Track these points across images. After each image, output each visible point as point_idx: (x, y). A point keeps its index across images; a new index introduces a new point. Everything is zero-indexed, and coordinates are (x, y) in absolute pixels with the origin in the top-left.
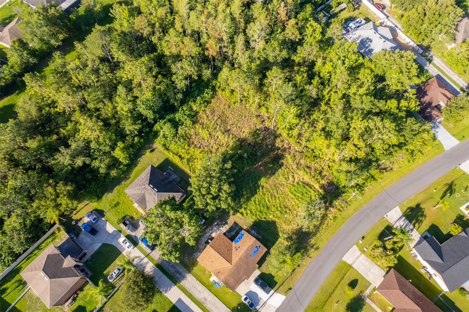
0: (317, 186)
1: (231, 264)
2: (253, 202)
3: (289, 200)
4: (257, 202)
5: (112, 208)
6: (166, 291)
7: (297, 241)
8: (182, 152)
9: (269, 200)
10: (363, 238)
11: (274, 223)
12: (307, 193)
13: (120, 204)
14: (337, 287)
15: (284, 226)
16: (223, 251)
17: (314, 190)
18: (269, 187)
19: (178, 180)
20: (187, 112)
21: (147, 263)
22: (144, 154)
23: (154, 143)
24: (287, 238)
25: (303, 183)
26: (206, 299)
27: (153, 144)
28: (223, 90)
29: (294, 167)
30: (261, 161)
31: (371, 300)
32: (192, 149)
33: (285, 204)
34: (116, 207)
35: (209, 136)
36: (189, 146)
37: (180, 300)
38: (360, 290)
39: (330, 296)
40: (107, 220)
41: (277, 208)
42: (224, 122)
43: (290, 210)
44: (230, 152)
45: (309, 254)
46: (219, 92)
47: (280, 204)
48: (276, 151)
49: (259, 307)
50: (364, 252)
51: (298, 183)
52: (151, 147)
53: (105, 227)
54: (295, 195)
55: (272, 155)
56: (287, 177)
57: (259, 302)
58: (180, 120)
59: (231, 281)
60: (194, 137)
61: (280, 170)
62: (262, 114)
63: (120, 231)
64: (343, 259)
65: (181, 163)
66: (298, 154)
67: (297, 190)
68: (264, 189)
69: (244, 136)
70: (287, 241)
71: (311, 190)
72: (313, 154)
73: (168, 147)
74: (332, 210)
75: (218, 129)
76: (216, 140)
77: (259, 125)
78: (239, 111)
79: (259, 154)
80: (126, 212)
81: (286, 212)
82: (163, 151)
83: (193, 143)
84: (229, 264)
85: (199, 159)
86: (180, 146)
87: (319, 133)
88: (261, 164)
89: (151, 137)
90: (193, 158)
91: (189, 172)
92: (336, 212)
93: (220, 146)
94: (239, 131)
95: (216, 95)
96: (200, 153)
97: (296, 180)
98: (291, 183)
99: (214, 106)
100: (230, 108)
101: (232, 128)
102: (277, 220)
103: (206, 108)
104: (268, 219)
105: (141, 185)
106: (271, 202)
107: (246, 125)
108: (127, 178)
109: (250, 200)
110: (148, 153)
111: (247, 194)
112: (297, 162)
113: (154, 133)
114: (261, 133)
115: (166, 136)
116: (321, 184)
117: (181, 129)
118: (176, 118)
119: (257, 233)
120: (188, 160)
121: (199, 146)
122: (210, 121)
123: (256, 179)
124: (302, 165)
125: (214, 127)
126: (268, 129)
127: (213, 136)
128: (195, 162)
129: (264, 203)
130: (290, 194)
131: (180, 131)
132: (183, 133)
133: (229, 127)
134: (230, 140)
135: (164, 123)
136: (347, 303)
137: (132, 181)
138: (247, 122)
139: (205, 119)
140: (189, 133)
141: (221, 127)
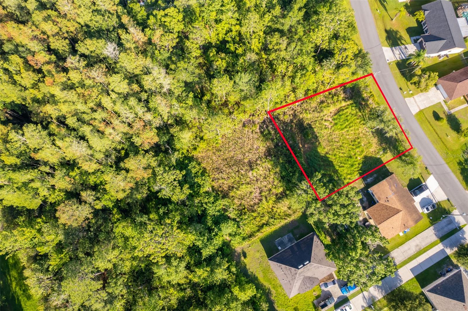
0: (344, 104)
1: (401, 211)
2: (340, 169)
6: (401, 281)
7: (388, 145)
8: (258, 222)
9: (342, 153)
10: (401, 89)
11: (365, 157)
12: (347, 116)
13: (297, 307)
14: (434, 130)
15: (371, 150)
16: (387, 214)
17: (346, 109)
18: (329, 148)
19: (292, 236)
20: (211, 199)
21: (369, 293)
22: (246, 265)
23: (234, 249)
24: (384, 152)
25: (335, 114)
26: (417, 245)
27: (235, 252)
28: (195, 149)
29: (317, 115)
30: (299, 143)
31: (452, 109)
32: (259, 209)
33: (350, 140)
35: (249, 185)
36: (253, 211)
37: (412, 270)
38: (442, 113)
39: (440, 138)
41: (353, 149)
42: (238, 163)
43: (358, 139)
45: (401, 140)
46: (195, 153)
47: (350, 145)
48: (293, 124)
49: (434, 200)
50: (412, 95)
51: (334, 119)
52: (239, 255)
54: (346, 127)
55: (295, 130)
56: (324, 127)
57: (430, 199)
58: (219, 211)
59: (415, 216)
60: (243, 202)
61: (315, 130)
62: (244, 120)
64: (414, 114)
65: (273, 226)
66: (305, 105)
67: (341, 123)
68: (330, 153)
69: (264, 149)
70: (386, 153)
71: (345, 111)
72: (312, 91)
73: (247, 235)
74: (370, 101)
75: (244, 173)
76: (257, 180)
77: (257, 129)
78: (229, 142)
79: (291, 142)
80: (308, 303)
81: (359, 143)
82: (250, 242)
83: (252, 206)
84: (401, 213)
85: (275, 205)
86: (252, 221)
87: (299, 75)
88: (301, 144)
89: (228, 251)
90: (270, 212)
91: (286, 221)
92: (373, 99)
93: (266, 178)
94: (256, 152)
95: (197, 159)
96: (268, 202)
97: (331, 119)
98: (332, 125)
99: (211, 166)
100: (221, 151)
101: (248, 158)
102: (364, 154)
103: (211, 176)
104: (361, 162)
105: (293, 277)
106: (345, 151)
107: (251, 142)
108: (268, 292)
109: (337, 171)
110: (245, 261)
111: (330, 171)
112: (312, 110)
113: (224, 246)
114: (268, 130)
115: (234, 233)
116: (343, 100)
117: (230, 213)
118: (215, 215)
119: (371, 177)
120: (272, 218)
121: (257, 201)
122: (231, 178)
123: (316, 156)
124: (316, 107)
125: (240, 176)
126: (264, 122)
127: (250, 181)
128: (276, 211)
129: (344, 159)
130: (343, 132)
131: (232, 216)
132: (236, 212)
133: (246, 161)
134: (263, 165)
135: (220, 230)
136: (449, 128)
137: (274, 288)
138: (248, 139)
139: (225, 182)
140: (238, 206)
141: (243, 168)
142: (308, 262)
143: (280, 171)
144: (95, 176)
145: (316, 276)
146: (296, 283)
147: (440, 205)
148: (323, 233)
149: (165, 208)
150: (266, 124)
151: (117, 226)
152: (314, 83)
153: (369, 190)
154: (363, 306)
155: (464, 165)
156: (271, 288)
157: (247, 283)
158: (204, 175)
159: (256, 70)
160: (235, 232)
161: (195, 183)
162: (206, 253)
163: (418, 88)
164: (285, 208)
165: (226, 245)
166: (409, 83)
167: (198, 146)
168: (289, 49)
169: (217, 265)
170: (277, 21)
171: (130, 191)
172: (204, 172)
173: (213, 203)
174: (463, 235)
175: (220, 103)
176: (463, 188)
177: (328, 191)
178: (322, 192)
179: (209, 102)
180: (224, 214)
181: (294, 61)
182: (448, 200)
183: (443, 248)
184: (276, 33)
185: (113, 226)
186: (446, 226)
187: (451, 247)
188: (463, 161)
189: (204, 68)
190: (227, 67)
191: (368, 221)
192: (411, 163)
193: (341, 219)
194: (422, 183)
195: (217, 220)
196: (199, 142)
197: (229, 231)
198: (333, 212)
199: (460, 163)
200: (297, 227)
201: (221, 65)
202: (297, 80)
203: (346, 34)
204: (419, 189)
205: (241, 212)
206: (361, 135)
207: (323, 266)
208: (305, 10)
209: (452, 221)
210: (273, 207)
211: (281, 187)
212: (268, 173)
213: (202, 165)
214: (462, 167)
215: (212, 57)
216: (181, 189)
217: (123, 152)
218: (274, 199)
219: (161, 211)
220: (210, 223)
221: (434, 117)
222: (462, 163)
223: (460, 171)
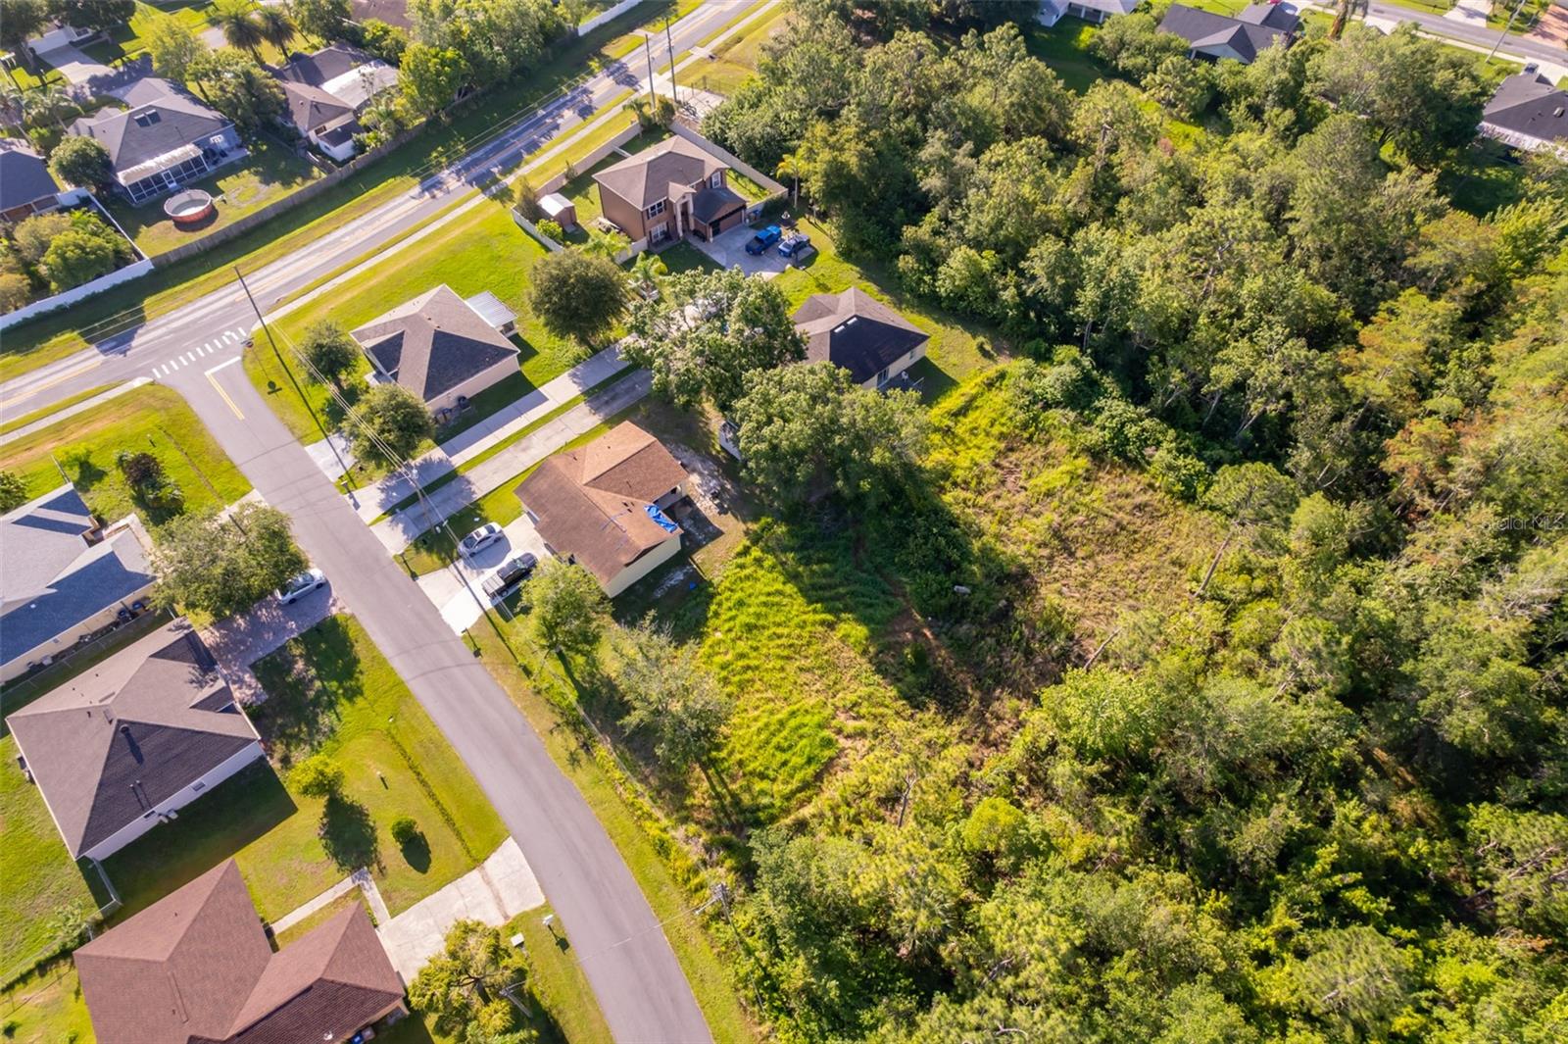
1: (585, 485)
2: (779, 586)
3: (767, 702)
4: (776, 599)
6: (574, 375)
8: (979, 418)
9: (779, 637)
11: (698, 639)
12: (785, 765)
14: (432, 795)
16: (630, 472)
17: (793, 793)
18: (829, 644)
20: (1132, 431)
22: (974, 337)
23: (1017, 358)
25: (831, 763)
26: (525, 450)
27: (1010, 354)
30: (936, 639)
31: (346, 895)
32: (992, 444)
33: (757, 686)
34: (817, 287)
35: (1044, 490)
36: (1002, 436)
37: (543, 399)
38: (389, 870)
39: (412, 768)
40: (784, 272)
41: (745, 657)
42: (1104, 544)
44: (976, 545)
45: (563, 732)
47: (757, 668)
48: (977, 695)
49: (462, 569)
50: (512, 929)
51: (828, 743)
52: (998, 350)
53: (768, 268)
55: (964, 678)
56: (863, 711)
57: (474, 568)
60: (1041, 453)
61: (892, 693)
64: (510, 840)
65: (938, 414)
67: (803, 732)
68: (823, 629)
69: (1043, 595)
71: (795, 784)
73: (999, 386)
74: (698, 847)
76: (1027, 509)
78: (1161, 594)
79: (965, 630)
82: (984, 376)
83: (1013, 448)
84: (586, 480)
85: (950, 460)
86: (998, 414)
88: (927, 637)
89: (1033, 345)
90: (958, 444)
93: (1002, 518)
94: (1065, 582)
96: (974, 463)
97: (844, 743)
98: (834, 722)
99: (1178, 519)
100: (1174, 565)
101: (1081, 562)
102: (705, 649)
103: (1164, 492)
104: (710, 623)
105: (862, 308)
106: (772, 644)
109: (788, 581)
110: (980, 344)
111: (811, 575)
117: (1066, 418)
119: (673, 586)
121: (1005, 463)
123: (865, 609)
129: (771, 619)
130: (789, 708)
131: (1058, 413)
132: (1049, 423)
134: (1025, 549)
140: (1051, 437)
142: (837, 332)
143: (970, 542)
147: (443, 560)
153: (682, 547)
155: (341, 692)
165: (1042, 356)
172: (1189, 493)
173: (1123, 425)
174: (388, 498)
176: (359, 617)
180: (1082, 410)
182: (414, 576)
183: (451, 460)
186: (434, 508)
188: (343, 701)
199: (354, 694)
209: (416, 522)
211: (951, 505)
218: (959, 472)
220: (1108, 382)
221: (427, 845)
222: (344, 695)
223: (361, 667)
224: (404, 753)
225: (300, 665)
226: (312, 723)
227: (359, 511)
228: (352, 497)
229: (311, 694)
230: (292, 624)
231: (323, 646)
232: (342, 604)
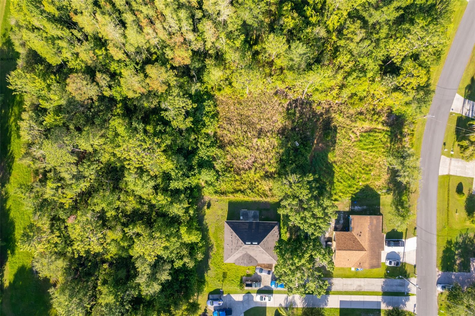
0: (380, 126)
1: (366, 251)
2: (337, 183)
3: (365, 157)
4: (341, 180)
5: (223, 281)
6: (326, 304)
7: (395, 188)
8: (238, 186)
9: (349, 170)
10: (444, 144)
11: (367, 186)
12: (375, 140)
13: (226, 272)
14: (448, 200)
15: (377, 183)
16: (351, 246)
17: (379, 132)
18: (340, 159)
19: (258, 214)
21: (293, 297)
22: (205, 214)
23: (203, 196)
24: (387, 192)
25: (366, 132)
26: (360, 286)
27: (203, 198)
28: (220, 90)
29: (348, 122)
30: (315, 138)
32: (244, 175)
33: (364, 163)
34: (226, 277)
35: (248, 150)
36: (238, 174)
37: (342, 302)
38: (468, 189)
39: (448, 211)
40: (229, 294)
41: (361, 172)
42: (250, 124)
43: (372, 166)
44: (281, 151)
45: (412, 190)
46: (217, 94)
47: (360, 167)
48: (321, 118)
49: (402, 259)
50: (452, 156)
51: (362, 136)
52: (204, 203)
53: (232, 300)
54: (367, 149)
55: (319, 124)
56: (348, 137)
57: (399, 256)
58: (208, 157)
59: (374, 262)
60: (234, 161)
61: (338, 135)
62: (279, 88)
63: (249, 293)
64: (439, 175)
65: (247, 196)
66: (343, 107)
67: (365, 143)
68: (338, 163)
69: (281, 125)
70: (388, 194)
71: (377, 134)
72: (358, 97)
73: (221, 190)
74: (406, 139)
75: (250, 136)
76: (258, 149)
77: (286, 103)
78: (254, 101)
79: (308, 133)
80: (238, 275)
81: (370, 170)
82: (219, 198)
83: (239, 169)
84: (364, 252)
85: (260, 180)
86: (232, 182)
87: (355, 75)
88: (317, 141)
89: (196, 194)
90: (252, 183)
91: (261, 199)
92: (411, 139)
93: (266, 153)
94: (272, 124)
95: (216, 100)
96: (255, 174)
97: (358, 134)
98: (356, 140)
99: (224, 114)
100: (242, 104)
101: (262, 125)
102: (368, 183)
103: (219, 122)
104: (360, 188)
105: (237, 248)
106: (352, 170)
107: (273, 112)
108: (211, 247)
109: (334, 183)
110: (206, 210)
111: (327, 179)
112: (347, 115)
113: (196, 189)
114: (295, 111)
115: (210, 183)
116: (382, 122)
117: (217, 164)
118: (203, 158)
119: (360, 206)
120: (250, 189)
121: (247, 167)
122: (236, 134)
123: (323, 159)
124: (353, 115)
125: (245, 137)
126: (296, 101)
127: (252, 147)
128: (258, 186)
129: (347, 176)
130: (362, 152)
131: (217, 167)
132: (223, 167)
133: (258, 127)
134: (271, 139)
135: (200, 173)
136: (464, 207)
137: (217, 246)
138: (272, 108)
139: (229, 135)
140: (227, 162)
141: (252, 132)
142: (256, 243)
143: (283, 153)
144: (118, 65)
145: (257, 259)
146: (237, 254)
147: (405, 266)
148: (286, 228)
149: (163, 127)
150: (297, 104)
151: (114, 120)
152: (364, 91)
153: (351, 216)
154: (281, 305)
155: (452, 246)
156: (214, 245)
157: (197, 229)
158: (214, 118)
159: (318, 47)
160: (212, 183)
161: (202, 120)
162: (174, 185)
163: (461, 153)
164: (267, 188)
165: (199, 188)
166: (457, 143)
167: (223, 88)
168: (360, 45)
169: (179, 200)
170: (367, 9)
171: (140, 95)
172: (216, 115)
173: (208, 147)
174: (406, 301)
175: (267, 60)
176: (435, 264)
177: (310, 196)
178: (304, 194)
179: (257, 53)
180: (211, 161)
181: (359, 59)
183: (381, 301)
184: (359, 21)
185: (111, 117)
186: (396, 286)
187: (388, 304)
188: (453, 242)
189: (272, 17)
190: (294, 29)
191: (331, 241)
192: (402, 216)
193: (306, 226)
194: (402, 239)
195: (202, 164)
196: (227, 85)
197: (208, 179)
198: (303, 215)
199: (450, 242)
200: (267, 210)
201: (288, 24)
202: (350, 79)
203: (426, 60)
204: (395, 242)
205: (228, 168)
206: (377, 164)
207: (267, 254)
208: (403, 12)
209: (404, 285)
210: (257, 180)
211: (275, 167)
212: (271, 149)
213: (218, 108)
214: (449, 246)
215: (284, 10)
216: (185, 119)
217: (154, 57)
218: (262, 175)
219: (159, 128)
220: (195, 162)
221: (457, 188)
222: (452, 244)
223: (444, 249)
224: (448, 215)
225: (458, 262)
226: (464, 242)
227: (415, 303)
228: (414, 311)
229: (460, 251)
230: (453, 277)
231: (449, 264)
232: (437, 273)
